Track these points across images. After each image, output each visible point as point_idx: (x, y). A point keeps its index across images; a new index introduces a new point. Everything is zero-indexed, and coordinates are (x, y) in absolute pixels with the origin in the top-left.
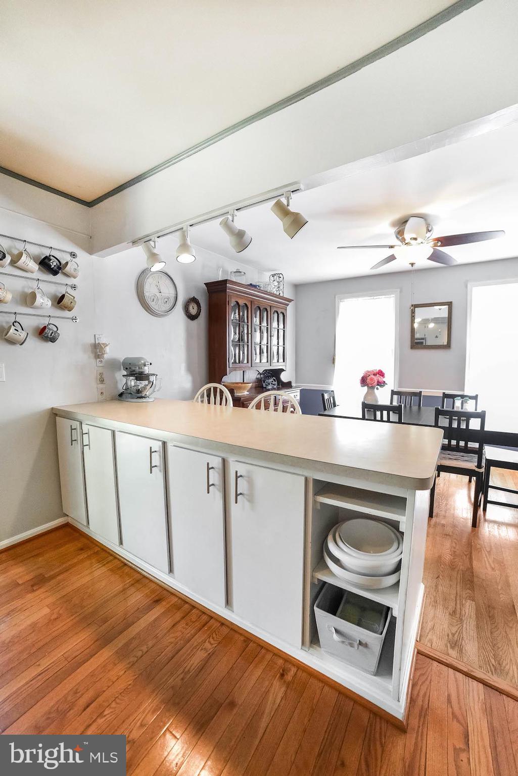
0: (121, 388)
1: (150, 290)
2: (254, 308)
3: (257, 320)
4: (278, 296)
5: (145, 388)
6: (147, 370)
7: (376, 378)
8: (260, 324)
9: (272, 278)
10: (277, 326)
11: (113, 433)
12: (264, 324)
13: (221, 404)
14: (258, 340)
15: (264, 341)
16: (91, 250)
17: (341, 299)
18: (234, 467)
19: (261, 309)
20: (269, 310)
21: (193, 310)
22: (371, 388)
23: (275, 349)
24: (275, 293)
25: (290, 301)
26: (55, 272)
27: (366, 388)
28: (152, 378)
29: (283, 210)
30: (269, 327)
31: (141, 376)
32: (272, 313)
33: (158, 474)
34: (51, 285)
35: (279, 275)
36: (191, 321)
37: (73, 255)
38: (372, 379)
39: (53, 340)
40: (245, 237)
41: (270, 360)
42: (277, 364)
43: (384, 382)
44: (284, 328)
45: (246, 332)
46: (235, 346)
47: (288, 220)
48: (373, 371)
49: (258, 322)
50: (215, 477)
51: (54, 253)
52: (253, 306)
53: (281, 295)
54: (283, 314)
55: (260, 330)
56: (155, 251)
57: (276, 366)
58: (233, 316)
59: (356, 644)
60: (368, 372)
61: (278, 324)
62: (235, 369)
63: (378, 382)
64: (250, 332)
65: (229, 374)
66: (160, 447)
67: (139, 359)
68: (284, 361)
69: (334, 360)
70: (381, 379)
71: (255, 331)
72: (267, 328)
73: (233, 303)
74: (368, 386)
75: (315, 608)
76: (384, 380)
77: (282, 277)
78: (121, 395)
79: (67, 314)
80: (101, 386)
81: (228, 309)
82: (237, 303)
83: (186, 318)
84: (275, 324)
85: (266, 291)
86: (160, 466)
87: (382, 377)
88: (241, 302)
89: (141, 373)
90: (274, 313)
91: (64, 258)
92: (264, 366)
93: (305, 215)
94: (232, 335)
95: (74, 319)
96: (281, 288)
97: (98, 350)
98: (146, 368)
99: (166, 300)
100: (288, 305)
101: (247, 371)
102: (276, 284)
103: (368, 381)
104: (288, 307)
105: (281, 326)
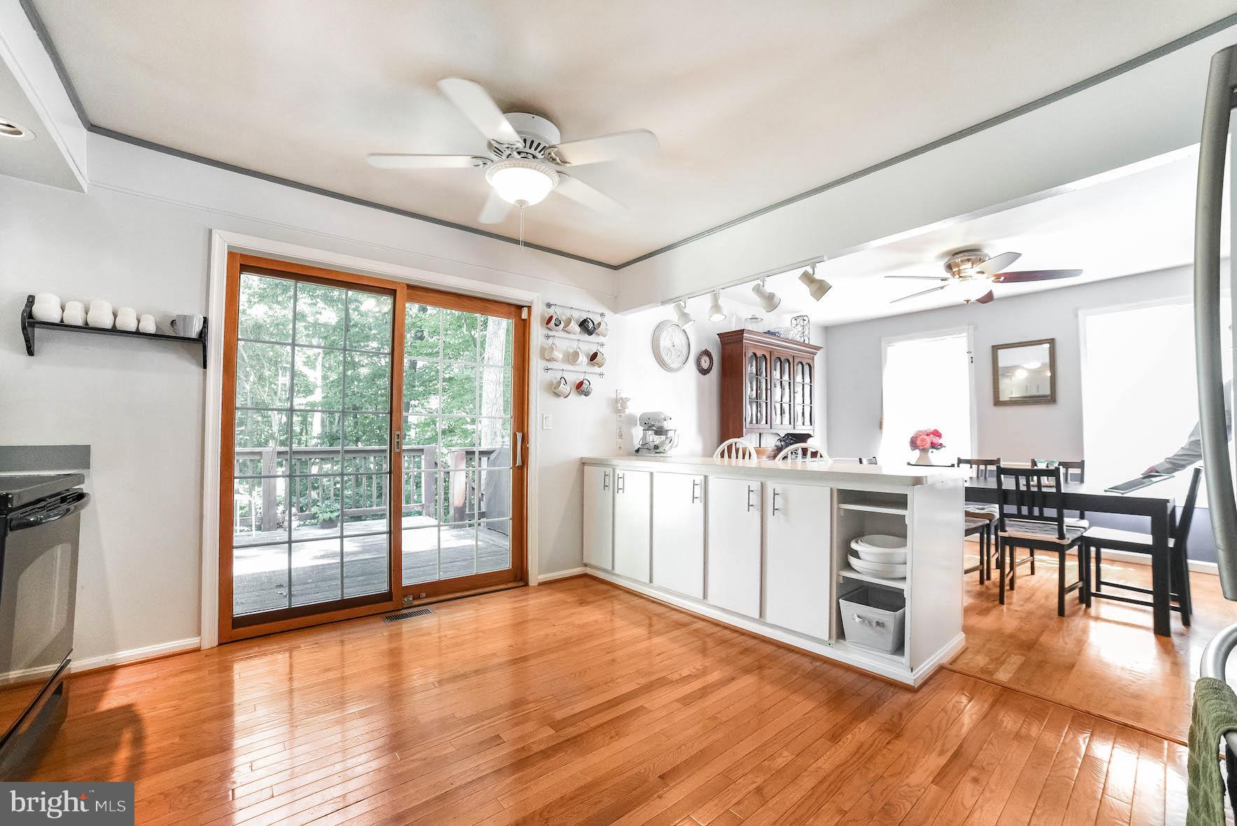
0: (637, 443)
1: (665, 342)
2: (773, 359)
3: (777, 374)
4: (803, 344)
5: (663, 443)
6: (666, 425)
7: (929, 440)
8: (781, 378)
9: (794, 322)
10: (801, 381)
11: (652, 474)
12: (786, 377)
13: (744, 458)
14: (777, 397)
15: (786, 399)
16: (615, 309)
17: (889, 343)
18: (771, 486)
19: (782, 360)
20: (791, 360)
21: (705, 363)
22: (924, 450)
23: (799, 409)
24: (798, 340)
25: (818, 348)
26: (590, 333)
27: (917, 451)
28: (670, 434)
29: (808, 279)
30: (792, 381)
31: (660, 431)
32: (795, 364)
33: (699, 505)
34: (588, 344)
35: (803, 318)
36: (702, 376)
37: (602, 315)
38: (923, 440)
39: (587, 394)
40: (775, 299)
41: (792, 421)
42: (804, 427)
43: (941, 444)
44: (811, 382)
45: (764, 388)
46: (751, 403)
47: (815, 286)
48: (925, 431)
49: (778, 376)
50: (755, 499)
51: (590, 316)
52: (772, 357)
53: (807, 342)
54: (809, 365)
55: (781, 385)
56: (686, 311)
57: (800, 429)
58: (750, 369)
59: (874, 624)
60: (920, 432)
61: (803, 378)
62: (751, 431)
63: (932, 443)
64: (769, 388)
65: (746, 435)
66: (701, 480)
67: (658, 414)
68: (811, 425)
69: (881, 424)
70: (936, 440)
71: (775, 387)
72: (790, 383)
73: (750, 354)
74: (919, 449)
75: (840, 600)
76: (940, 441)
77: (807, 321)
78: (637, 451)
79: (596, 369)
80: (619, 440)
81: (746, 361)
82: (755, 354)
83: (698, 371)
84: (799, 378)
85: (787, 339)
86: (701, 497)
87: (938, 438)
88: (759, 354)
89: (661, 428)
90: (797, 365)
91: (597, 319)
92: (786, 429)
93: (829, 281)
94: (749, 391)
95: (601, 375)
96: (806, 333)
97: (619, 405)
98: (665, 422)
99: (679, 353)
100: (815, 354)
101: (765, 435)
102: (800, 329)
103: (919, 442)
104: (816, 357)
105: (807, 380)
